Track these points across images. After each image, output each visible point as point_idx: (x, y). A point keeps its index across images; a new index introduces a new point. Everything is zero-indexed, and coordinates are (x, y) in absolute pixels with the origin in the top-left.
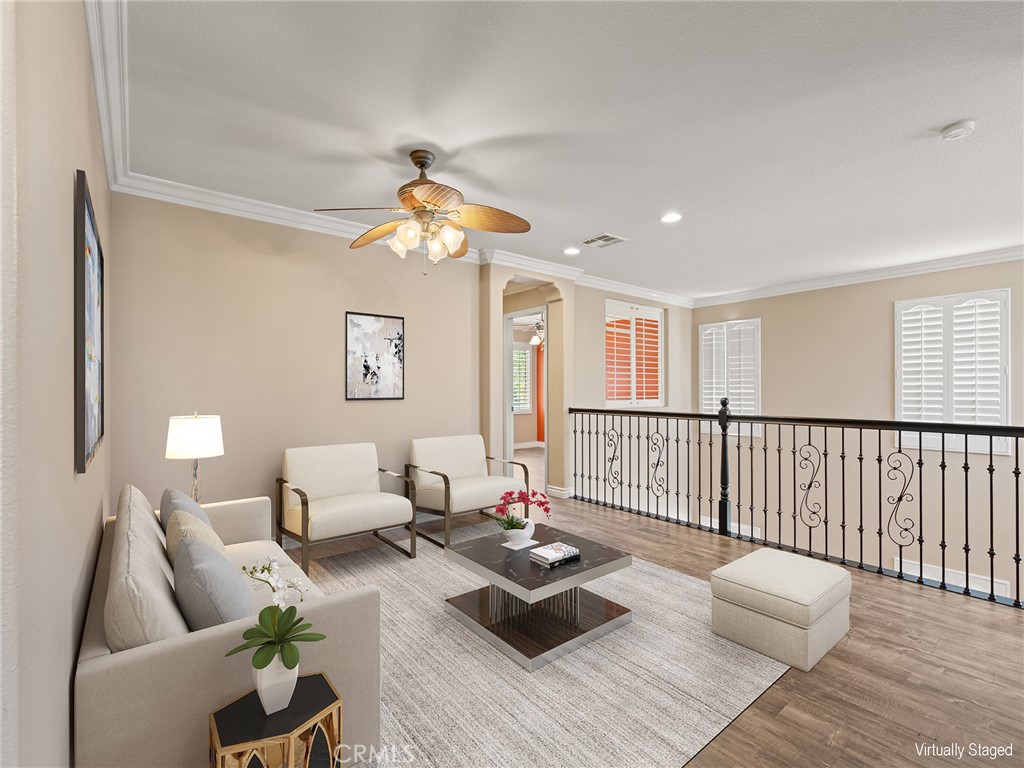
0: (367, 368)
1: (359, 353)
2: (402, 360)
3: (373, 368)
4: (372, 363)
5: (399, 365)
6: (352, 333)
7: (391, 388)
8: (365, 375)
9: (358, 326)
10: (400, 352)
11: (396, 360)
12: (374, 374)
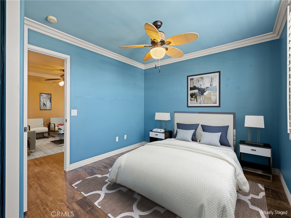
0: (44, 104)
1: (43, 101)
2: (51, 102)
3: (45, 104)
4: (45, 103)
5: (50, 103)
6: (41, 97)
7: (49, 108)
8: (44, 105)
9: (42, 96)
10: (51, 101)
11: (50, 102)
12: (45, 105)
